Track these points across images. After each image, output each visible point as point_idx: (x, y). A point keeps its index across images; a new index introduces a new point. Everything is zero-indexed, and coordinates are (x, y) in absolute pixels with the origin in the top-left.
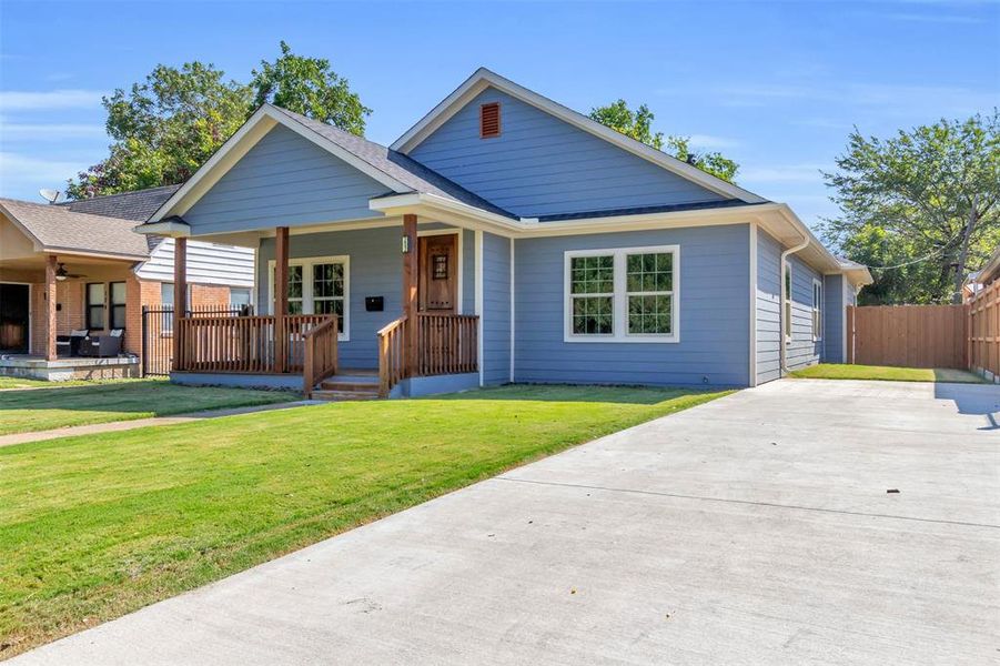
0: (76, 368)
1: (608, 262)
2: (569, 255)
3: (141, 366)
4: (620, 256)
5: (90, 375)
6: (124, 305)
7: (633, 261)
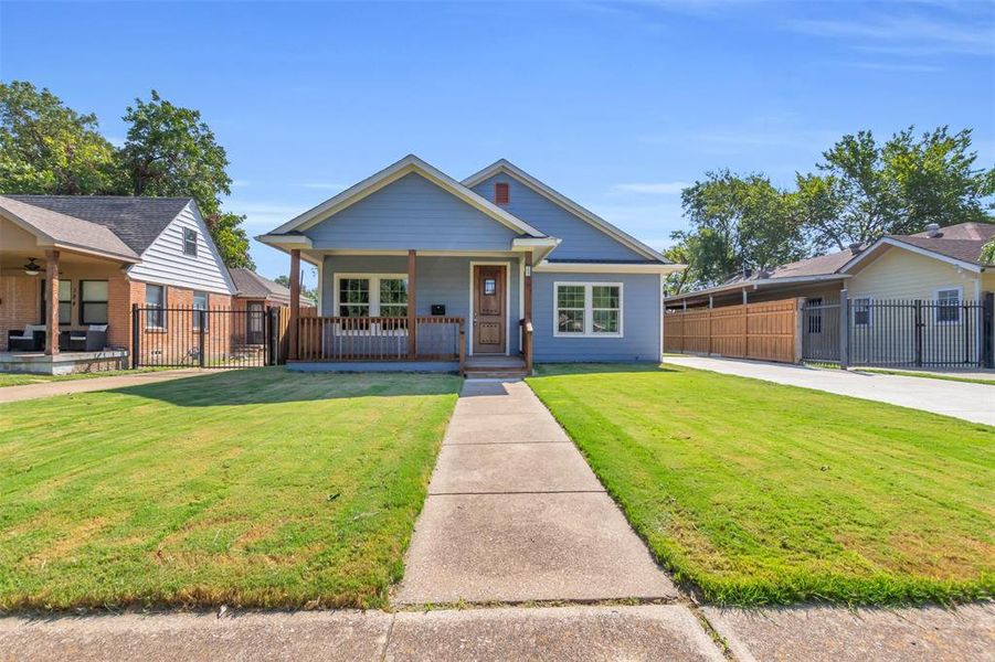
0: (77, 362)
1: (581, 289)
2: (556, 284)
3: (130, 358)
4: (589, 287)
5: (88, 368)
6: (106, 302)
7: (596, 290)
